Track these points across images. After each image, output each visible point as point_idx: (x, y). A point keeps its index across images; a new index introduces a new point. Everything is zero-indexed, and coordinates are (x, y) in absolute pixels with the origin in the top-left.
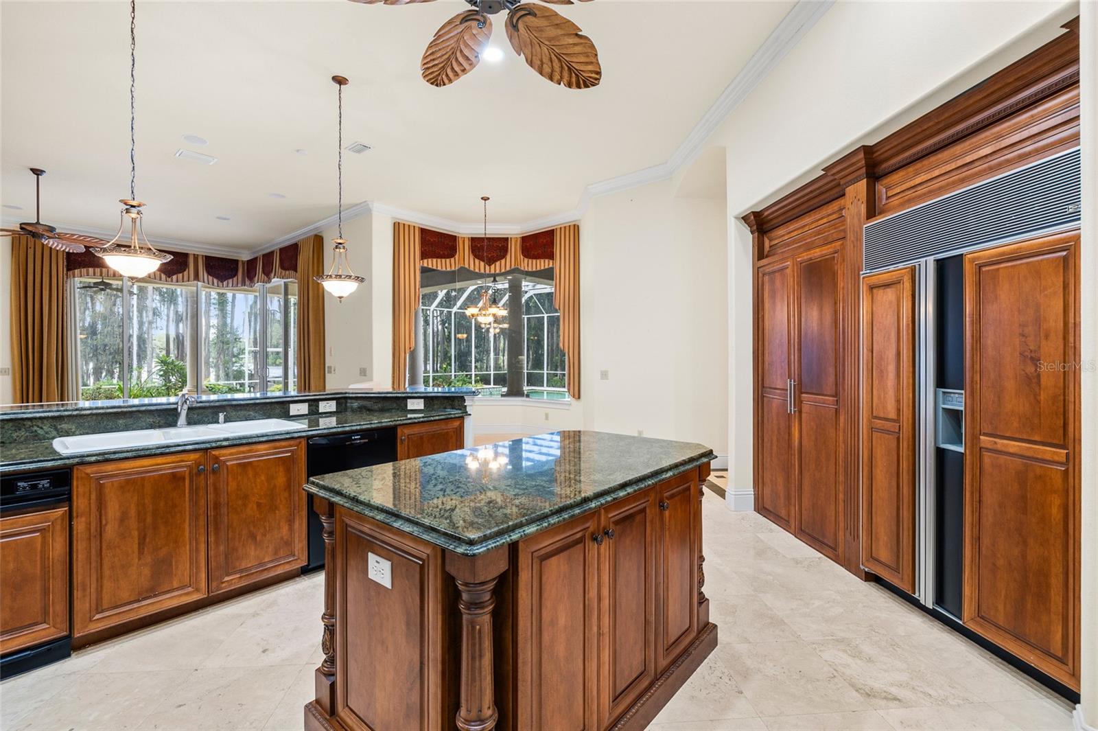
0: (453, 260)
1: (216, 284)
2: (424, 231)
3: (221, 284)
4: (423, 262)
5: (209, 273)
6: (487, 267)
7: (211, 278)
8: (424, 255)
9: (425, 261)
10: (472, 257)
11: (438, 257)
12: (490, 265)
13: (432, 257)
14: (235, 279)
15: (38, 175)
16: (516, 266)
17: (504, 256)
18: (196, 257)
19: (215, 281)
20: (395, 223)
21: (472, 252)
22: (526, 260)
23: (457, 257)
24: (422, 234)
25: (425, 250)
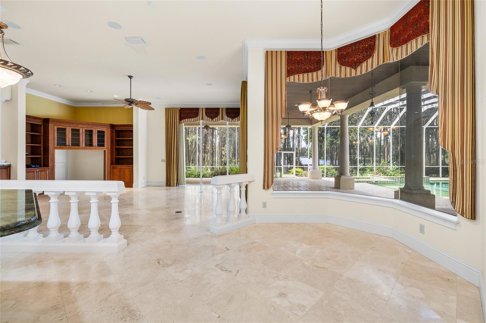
0: (319, 72)
1: (230, 121)
2: (290, 54)
3: (232, 120)
4: (290, 78)
5: (228, 116)
6: (353, 71)
7: (228, 118)
8: (290, 73)
9: (292, 77)
10: (338, 66)
11: (304, 72)
12: (355, 68)
13: (298, 72)
14: (238, 117)
15: (131, 78)
16: (386, 62)
17: (371, 55)
18: (222, 109)
19: (230, 119)
20: (267, 52)
21: (338, 61)
22: (395, 50)
23: (324, 69)
24: (288, 56)
25: (292, 68)
